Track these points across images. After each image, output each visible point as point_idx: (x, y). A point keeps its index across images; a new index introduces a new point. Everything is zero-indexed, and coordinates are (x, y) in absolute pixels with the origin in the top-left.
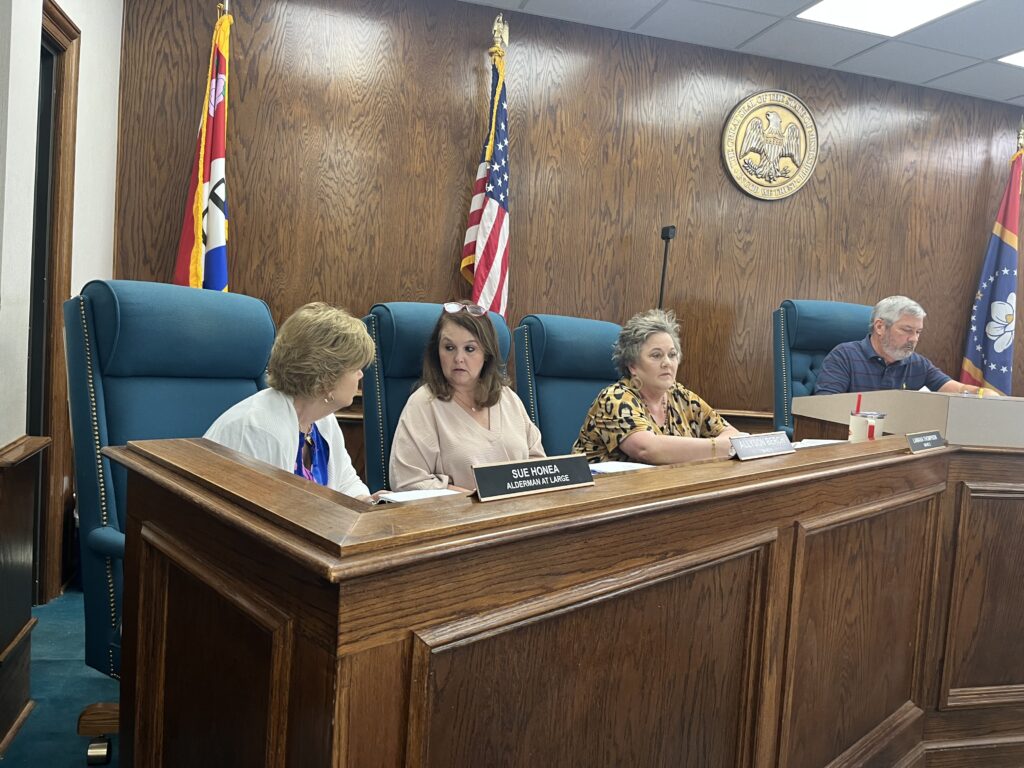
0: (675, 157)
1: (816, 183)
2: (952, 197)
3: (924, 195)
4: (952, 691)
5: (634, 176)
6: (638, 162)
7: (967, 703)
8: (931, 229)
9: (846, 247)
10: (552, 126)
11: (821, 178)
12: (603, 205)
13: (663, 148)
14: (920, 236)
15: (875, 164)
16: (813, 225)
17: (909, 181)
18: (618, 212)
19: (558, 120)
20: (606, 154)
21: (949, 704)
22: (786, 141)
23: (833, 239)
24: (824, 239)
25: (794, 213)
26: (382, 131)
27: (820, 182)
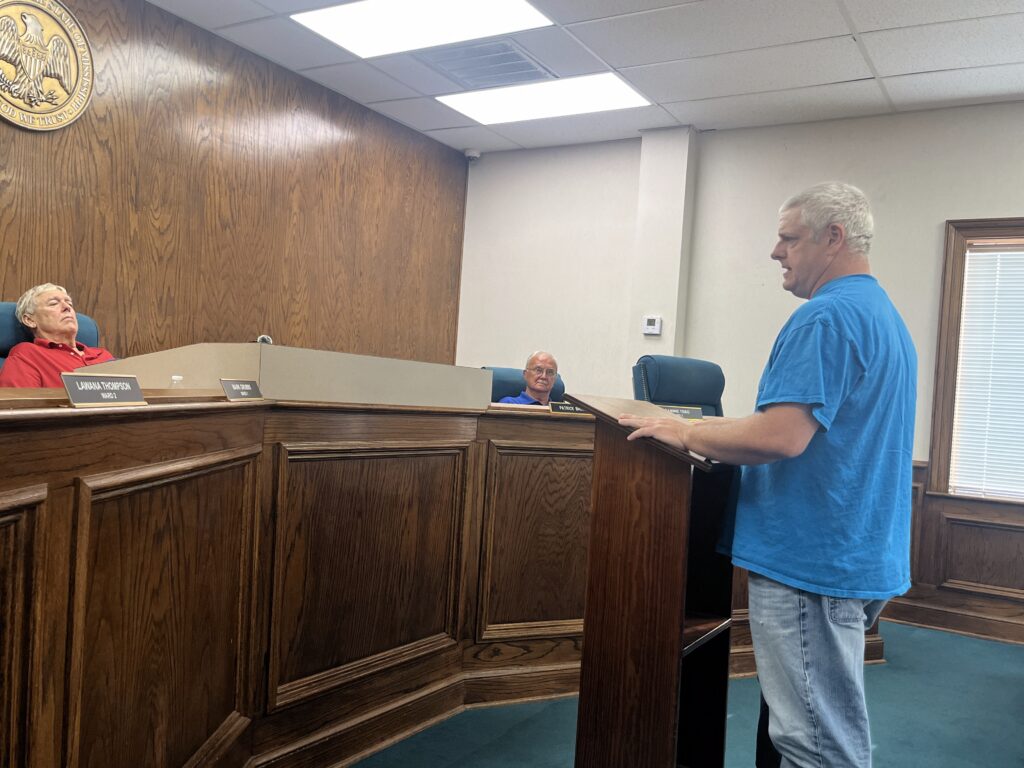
1: (94, 120)
2: (250, 166)
4: (280, 689)
7: (296, 698)
9: (136, 206)
11: (101, 114)
14: (220, 204)
16: (93, 172)
21: (278, 704)
22: (50, 57)
23: (120, 194)
24: (109, 192)
25: (66, 153)
27: (100, 120)
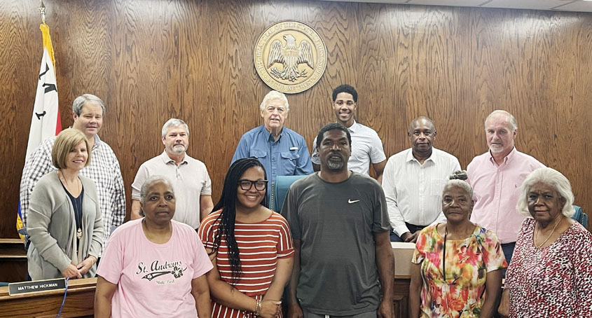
0: (220, 70)
1: (330, 79)
2: (442, 80)
3: (418, 80)
5: (191, 85)
6: (194, 76)
8: (426, 103)
10: (129, 59)
11: (333, 74)
12: (170, 106)
13: (210, 66)
14: (418, 108)
15: (374, 62)
17: (404, 71)
18: (181, 110)
19: (133, 54)
20: (169, 73)
22: (300, 53)
26: (15, 72)
27: (332, 78)
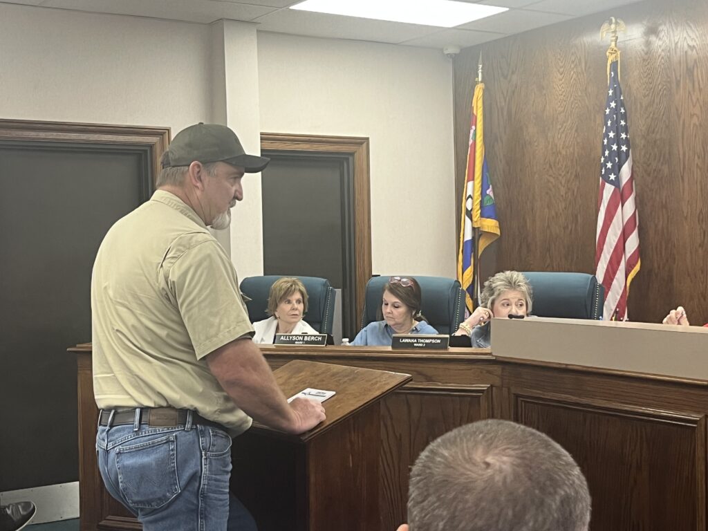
19: (696, 79)
